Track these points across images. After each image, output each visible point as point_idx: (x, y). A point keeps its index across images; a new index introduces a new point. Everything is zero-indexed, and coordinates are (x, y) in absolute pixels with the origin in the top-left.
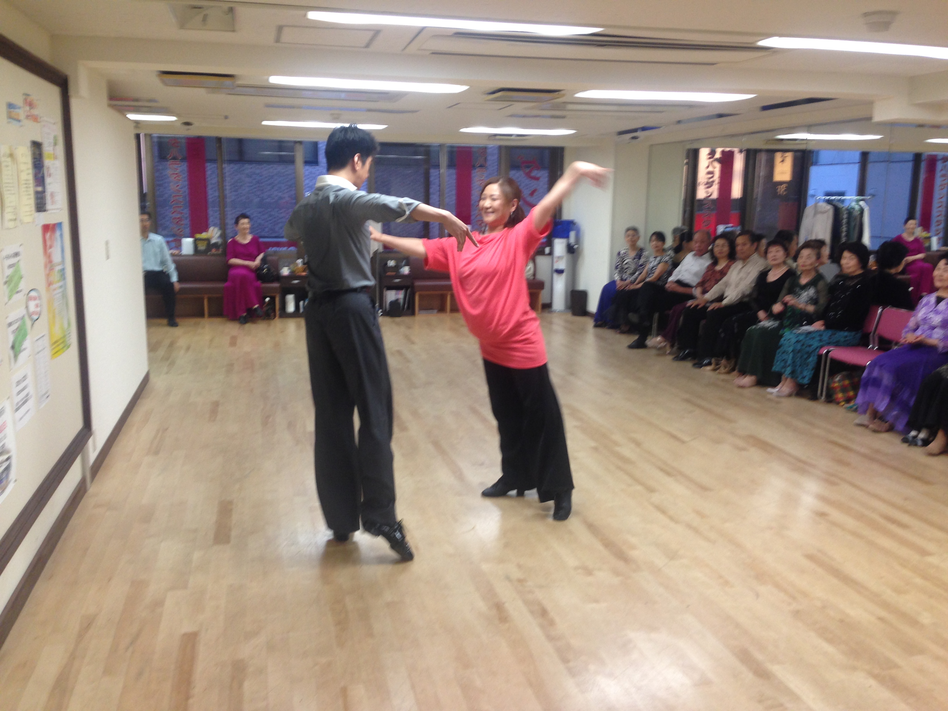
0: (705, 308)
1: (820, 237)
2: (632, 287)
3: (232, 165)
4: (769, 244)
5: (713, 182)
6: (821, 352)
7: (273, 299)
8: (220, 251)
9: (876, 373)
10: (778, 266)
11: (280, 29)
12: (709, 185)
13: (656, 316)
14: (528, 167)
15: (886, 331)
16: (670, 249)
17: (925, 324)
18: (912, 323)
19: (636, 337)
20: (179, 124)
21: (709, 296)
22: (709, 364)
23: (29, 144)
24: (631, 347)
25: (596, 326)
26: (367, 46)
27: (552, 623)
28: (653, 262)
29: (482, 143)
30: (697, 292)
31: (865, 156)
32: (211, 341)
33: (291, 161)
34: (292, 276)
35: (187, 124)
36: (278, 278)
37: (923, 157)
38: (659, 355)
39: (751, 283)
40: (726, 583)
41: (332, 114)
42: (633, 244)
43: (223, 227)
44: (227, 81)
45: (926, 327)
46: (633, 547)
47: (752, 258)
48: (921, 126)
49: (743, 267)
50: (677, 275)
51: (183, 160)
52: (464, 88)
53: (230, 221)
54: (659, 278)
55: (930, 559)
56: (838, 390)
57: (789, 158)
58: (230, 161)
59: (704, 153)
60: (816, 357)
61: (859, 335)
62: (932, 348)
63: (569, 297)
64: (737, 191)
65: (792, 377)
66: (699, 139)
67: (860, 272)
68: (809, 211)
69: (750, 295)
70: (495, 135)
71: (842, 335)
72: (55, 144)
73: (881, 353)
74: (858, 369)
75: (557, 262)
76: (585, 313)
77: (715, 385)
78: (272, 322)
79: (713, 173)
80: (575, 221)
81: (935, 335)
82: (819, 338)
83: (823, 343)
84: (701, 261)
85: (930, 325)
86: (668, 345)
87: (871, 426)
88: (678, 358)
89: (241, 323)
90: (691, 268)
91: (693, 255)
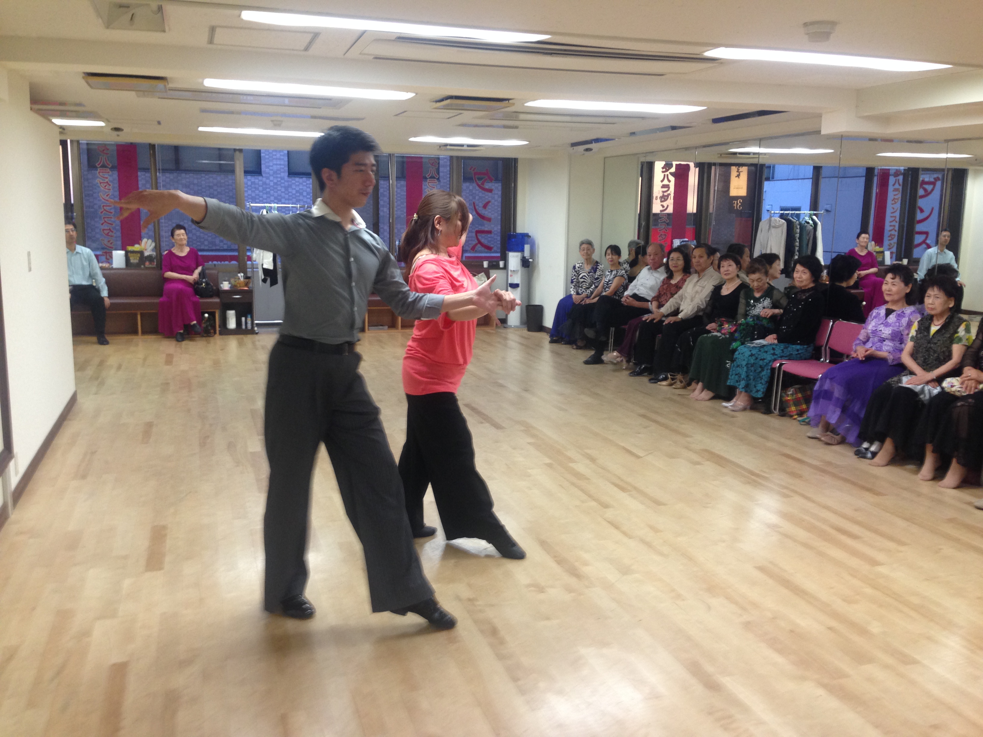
0: (661, 322)
1: (774, 251)
2: (588, 301)
3: (168, 175)
4: (722, 258)
5: (669, 194)
6: (773, 366)
7: (212, 314)
8: (155, 264)
9: (827, 386)
10: (731, 280)
11: (213, 30)
12: (664, 198)
13: (612, 329)
14: (480, 179)
15: (837, 344)
16: (626, 262)
17: (875, 336)
18: (862, 336)
19: (592, 353)
20: (109, 129)
21: (663, 310)
22: (665, 379)
24: (587, 363)
25: (552, 342)
26: (306, 49)
27: (502, 642)
28: (608, 277)
29: (435, 153)
30: (653, 306)
31: (817, 170)
32: (145, 359)
33: (232, 171)
34: (234, 291)
35: (117, 129)
36: (218, 293)
37: (876, 172)
38: (615, 371)
39: (706, 297)
40: (679, 597)
41: (272, 121)
42: (588, 259)
43: (157, 240)
44: (160, 84)
45: (876, 339)
46: (586, 564)
47: (708, 271)
48: (872, 140)
49: (698, 281)
50: (632, 290)
51: (112, 168)
52: (411, 95)
53: (165, 233)
54: (615, 293)
55: (880, 569)
56: (791, 403)
57: (744, 171)
58: (164, 170)
59: (659, 166)
60: (769, 371)
61: (811, 349)
62: (883, 360)
63: (524, 312)
64: (692, 206)
65: (746, 391)
66: (653, 152)
67: (812, 285)
68: (763, 225)
69: (703, 310)
70: (446, 145)
71: (794, 348)
73: (833, 366)
74: (810, 382)
75: (511, 276)
76: (541, 328)
77: (670, 399)
78: (211, 339)
79: (667, 186)
80: (530, 235)
81: (885, 348)
82: (772, 352)
83: (776, 357)
84: (656, 275)
85: (879, 338)
86: (624, 361)
87: (823, 439)
88: (636, 374)
89: (178, 341)
90: (647, 282)
91: (649, 269)
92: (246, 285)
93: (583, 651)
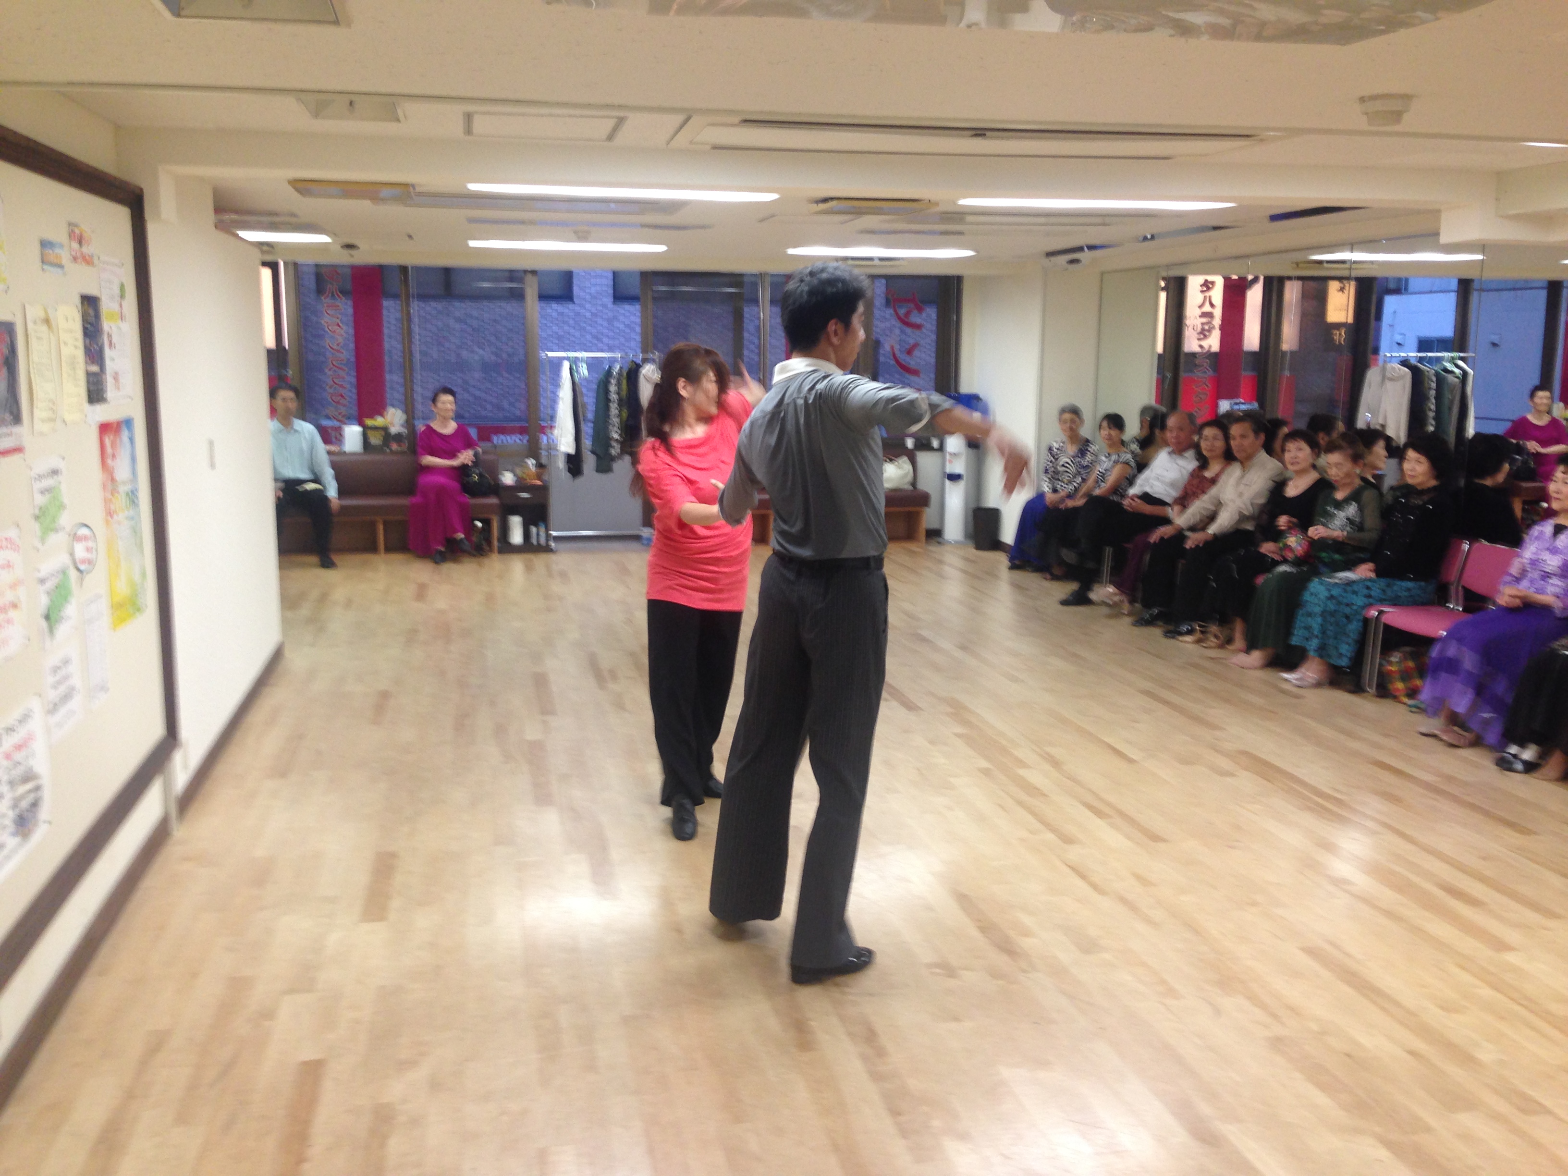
2: (1070, 503)
3: (433, 304)
4: (1288, 437)
5: (1213, 327)
6: (1367, 616)
7: (487, 522)
8: (405, 446)
9: (1452, 651)
11: (469, 116)
12: (1204, 333)
13: (1108, 551)
14: (903, 308)
15: (1476, 582)
16: (1135, 439)
17: (1534, 569)
18: (1514, 570)
19: (1075, 586)
20: (338, 246)
22: (1190, 632)
23: (78, 301)
24: (1065, 603)
25: (1013, 567)
26: (610, 137)
27: (881, 1053)
28: (1105, 464)
30: (1172, 513)
31: (1465, 283)
32: (386, 592)
33: (521, 295)
34: (521, 485)
35: (350, 246)
36: (497, 489)
37: (1564, 287)
38: (1110, 616)
40: (1171, 992)
41: (574, 232)
42: (1073, 435)
43: (409, 409)
45: (1536, 575)
47: (1257, 459)
49: (1242, 477)
50: (1141, 486)
51: (347, 295)
52: (773, 196)
54: (1114, 489)
55: (1510, 957)
56: (1397, 676)
57: (1349, 289)
59: (1194, 283)
60: (1361, 624)
61: (1431, 587)
62: (1545, 609)
63: (971, 519)
64: (1251, 339)
65: (1321, 656)
66: (1184, 262)
67: (1433, 483)
68: (1372, 376)
71: (1404, 586)
72: (122, 296)
73: (1469, 617)
74: (1424, 642)
75: (950, 462)
76: (996, 545)
77: (1196, 666)
78: (486, 561)
79: (1209, 315)
80: (981, 396)
81: (1550, 589)
82: (1365, 591)
83: (1371, 600)
84: (1181, 462)
85: (1543, 573)
86: (1125, 600)
87: (1444, 738)
88: (1142, 622)
89: (436, 563)
90: (1165, 473)
91: (1170, 453)
92: (539, 477)
93: (1006, 1072)
